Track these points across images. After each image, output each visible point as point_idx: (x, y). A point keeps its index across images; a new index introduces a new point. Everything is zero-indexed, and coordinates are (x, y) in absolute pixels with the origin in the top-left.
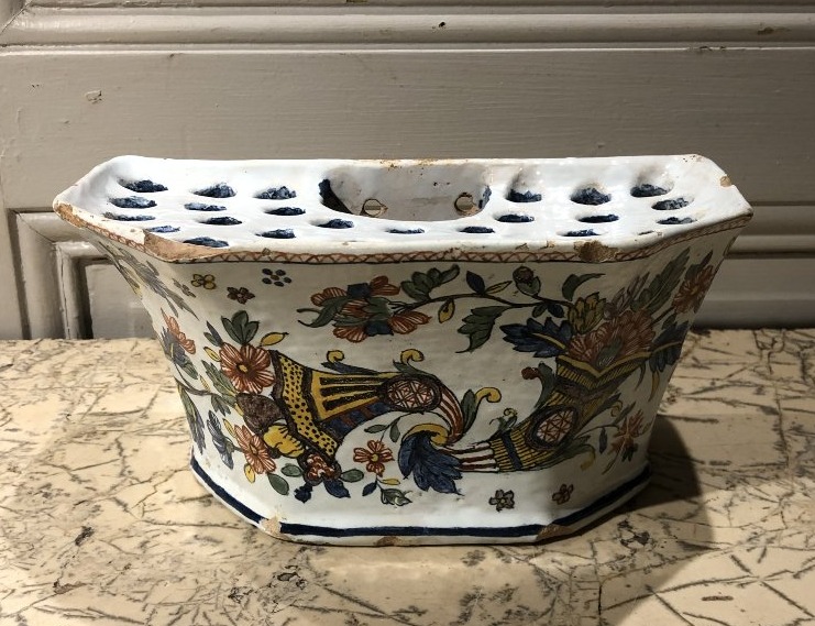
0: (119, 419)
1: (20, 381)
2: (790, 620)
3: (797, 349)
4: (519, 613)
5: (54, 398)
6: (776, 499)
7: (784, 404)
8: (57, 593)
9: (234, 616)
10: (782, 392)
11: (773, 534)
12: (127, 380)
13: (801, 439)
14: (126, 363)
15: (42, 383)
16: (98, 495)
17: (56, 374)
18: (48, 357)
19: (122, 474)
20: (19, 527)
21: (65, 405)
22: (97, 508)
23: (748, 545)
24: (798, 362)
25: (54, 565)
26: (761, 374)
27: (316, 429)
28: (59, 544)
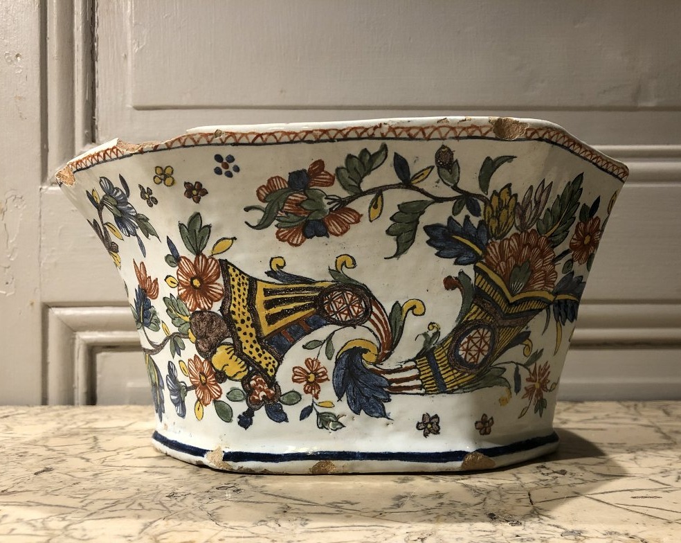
27: (259, 347)
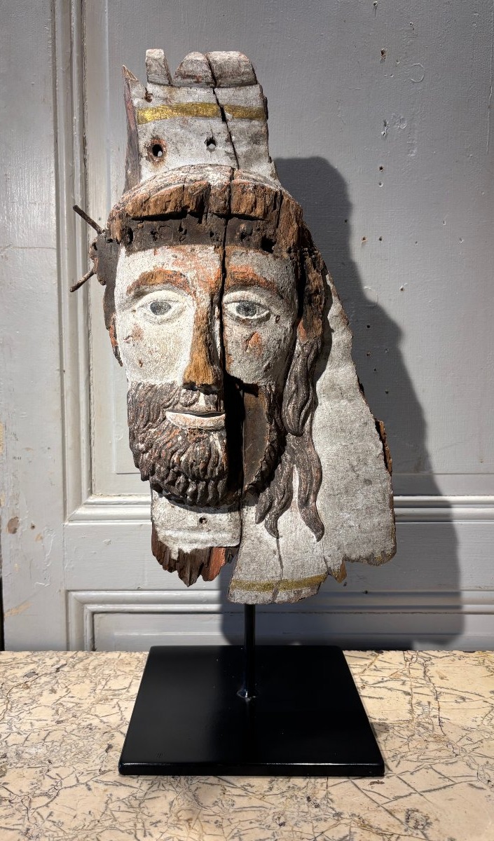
0: (117, 692)
1: (72, 673)
2: (407, 793)
3: (423, 661)
4: (293, 788)
5: (87, 681)
6: (407, 737)
7: (414, 690)
8: (101, 774)
9: (175, 786)
10: (414, 684)
11: (403, 754)
12: (119, 673)
13: (421, 708)
14: (117, 664)
15: (81, 673)
16: (112, 729)
17: (87, 669)
18: (82, 661)
19: (121, 719)
20: (81, 744)
21: (93, 685)
22: (113, 735)
23: (393, 759)
24: (423, 668)
25: (98, 761)
26: (405, 675)
28: (99, 752)
